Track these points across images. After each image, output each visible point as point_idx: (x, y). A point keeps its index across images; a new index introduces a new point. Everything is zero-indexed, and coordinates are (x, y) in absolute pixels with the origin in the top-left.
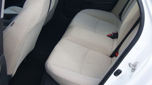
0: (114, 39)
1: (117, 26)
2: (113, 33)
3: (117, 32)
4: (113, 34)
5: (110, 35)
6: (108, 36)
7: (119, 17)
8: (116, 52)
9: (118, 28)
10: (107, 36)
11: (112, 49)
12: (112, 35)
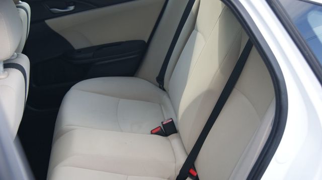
0: (169, 137)
1: (160, 104)
2: (164, 123)
3: (171, 120)
4: (163, 125)
5: (157, 131)
6: (154, 132)
7: (158, 84)
8: (191, 168)
9: (163, 109)
10: (152, 133)
11: (176, 162)
12: (161, 128)
